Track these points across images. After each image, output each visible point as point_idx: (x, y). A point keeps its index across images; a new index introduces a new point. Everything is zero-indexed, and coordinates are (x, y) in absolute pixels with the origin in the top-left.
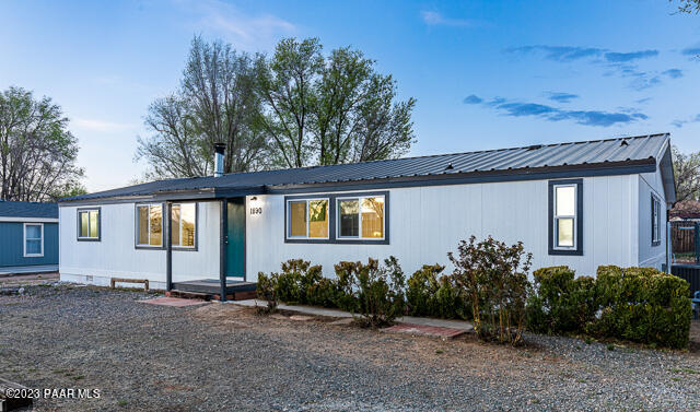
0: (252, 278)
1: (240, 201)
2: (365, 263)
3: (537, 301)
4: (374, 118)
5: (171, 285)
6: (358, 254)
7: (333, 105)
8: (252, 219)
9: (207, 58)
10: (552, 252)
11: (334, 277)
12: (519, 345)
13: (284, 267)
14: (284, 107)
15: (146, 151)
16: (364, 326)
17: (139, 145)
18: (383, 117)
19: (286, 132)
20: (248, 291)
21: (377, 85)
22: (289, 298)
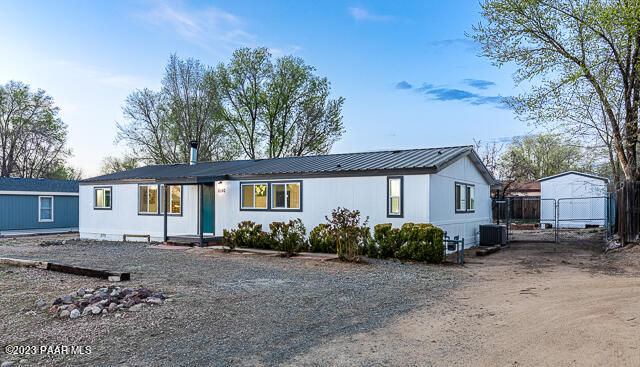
0: (219, 233)
1: (212, 185)
2: (287, 223)
3: (373, 241)
4: (313, 113)
5: (167, 238)
6: (284, 217)
7: (281, 102)
8: (219, 196)
9: (182, 71)
10: (388, 216)
11: (269, 231)
12: (358, 262)
13: (239, 226)
14: (241, 102)
15: (125, 136)
16: (283, 256)
17: (119, 130)
18: (320, 111)
19: (242, 122)
20: (217, 241)
21: (314, 86)
22: (242, 244)
